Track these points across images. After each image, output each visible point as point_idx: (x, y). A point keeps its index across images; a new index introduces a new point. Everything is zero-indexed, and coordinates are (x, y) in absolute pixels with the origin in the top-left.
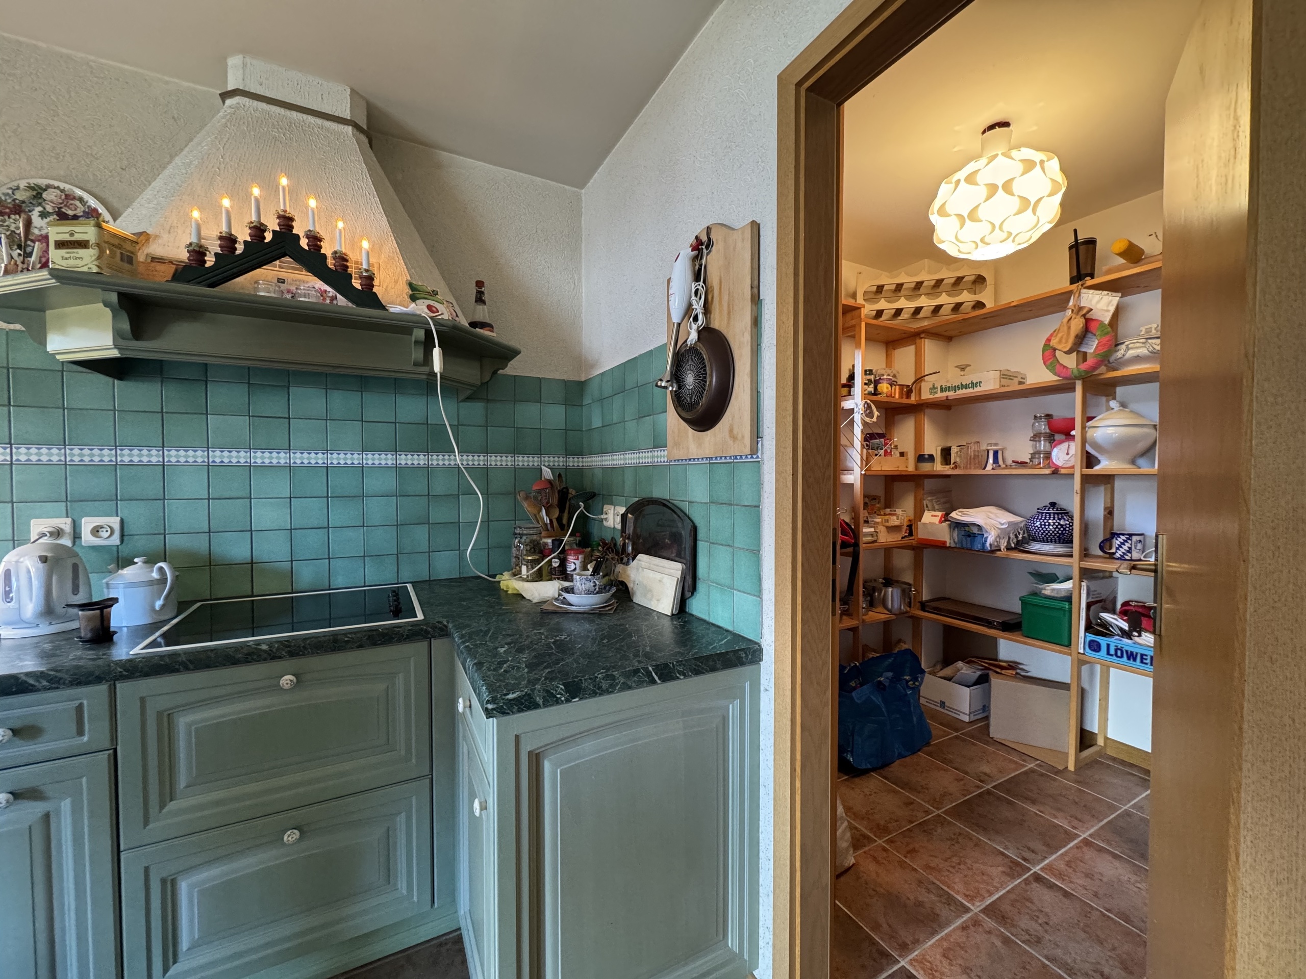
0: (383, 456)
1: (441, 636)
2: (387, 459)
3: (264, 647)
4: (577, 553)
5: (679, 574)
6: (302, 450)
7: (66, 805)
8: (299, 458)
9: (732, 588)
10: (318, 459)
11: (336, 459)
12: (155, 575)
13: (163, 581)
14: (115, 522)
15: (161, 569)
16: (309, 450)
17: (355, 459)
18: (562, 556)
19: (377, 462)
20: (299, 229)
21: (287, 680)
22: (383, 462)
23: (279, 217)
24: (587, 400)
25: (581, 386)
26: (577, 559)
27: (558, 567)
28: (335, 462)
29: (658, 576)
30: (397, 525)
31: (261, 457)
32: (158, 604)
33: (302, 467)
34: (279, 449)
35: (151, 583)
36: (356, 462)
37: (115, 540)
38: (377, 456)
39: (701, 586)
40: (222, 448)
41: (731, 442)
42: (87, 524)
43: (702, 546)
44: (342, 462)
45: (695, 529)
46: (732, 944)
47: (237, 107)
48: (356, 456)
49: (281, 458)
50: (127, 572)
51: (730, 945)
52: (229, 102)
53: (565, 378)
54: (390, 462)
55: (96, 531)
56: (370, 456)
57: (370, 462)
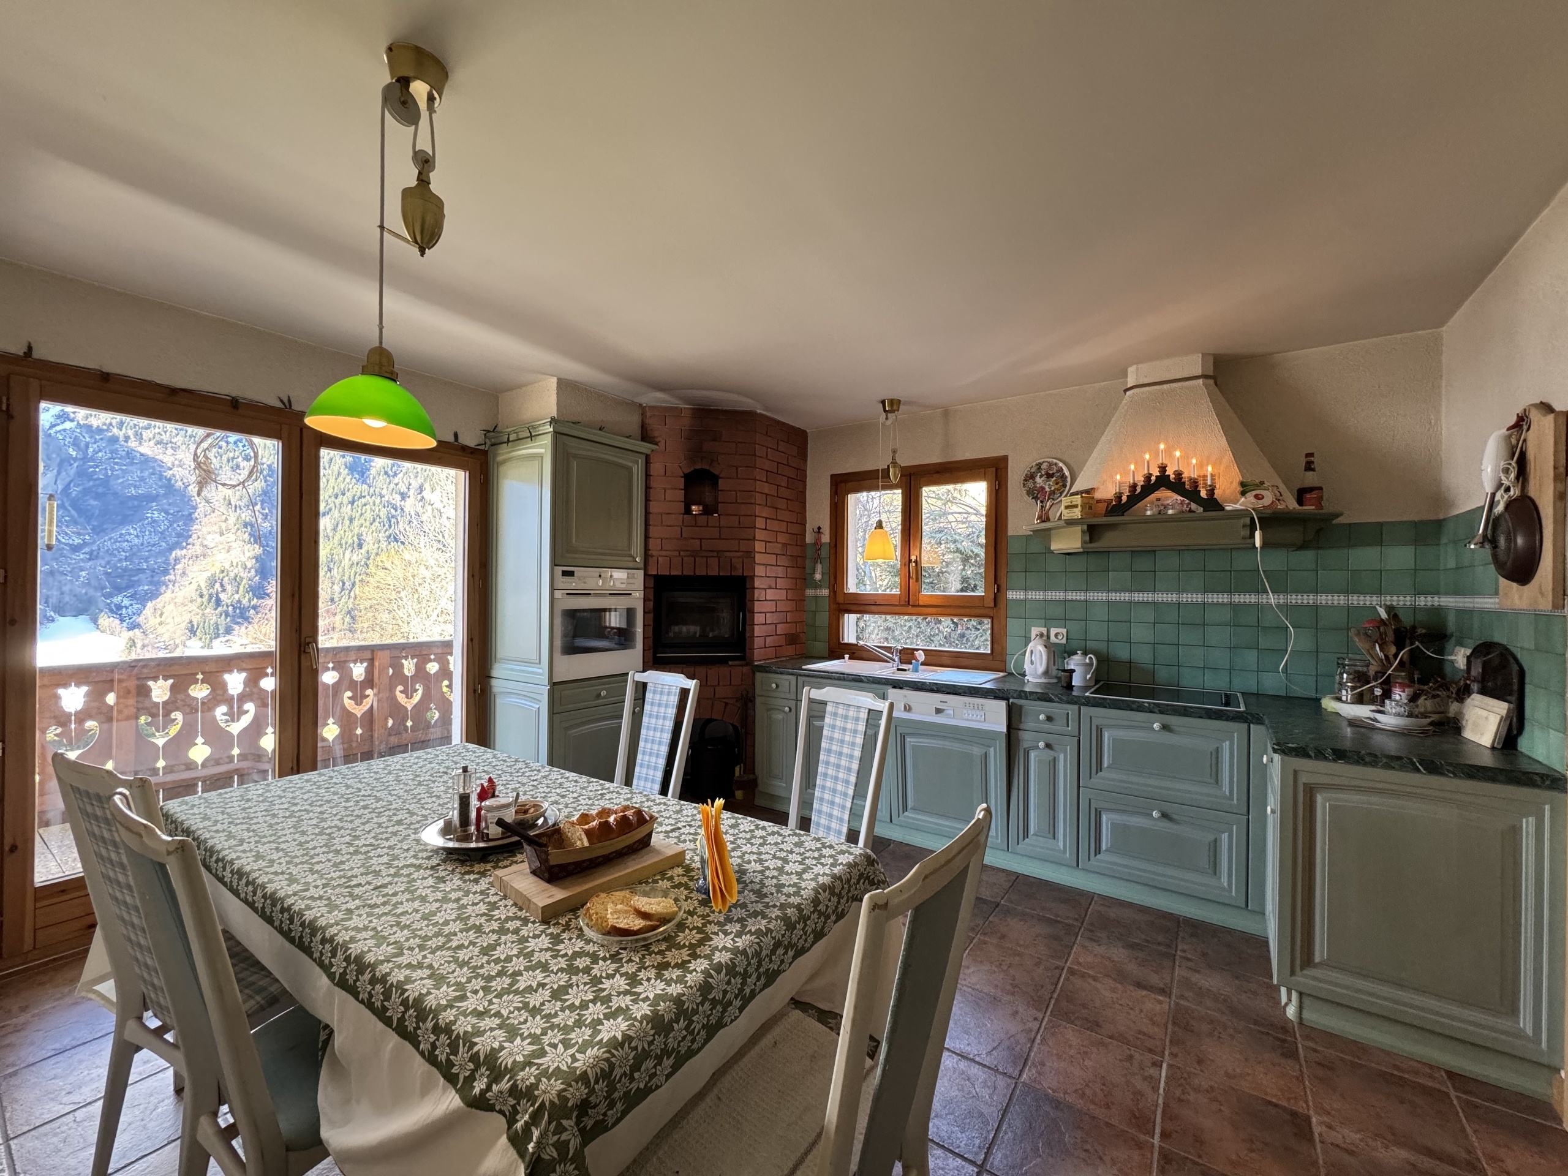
0: (1220, 596)
1: (1258, 724)
2: (1223, 598)
3: (1146, 705)
4: (1403, 686)
5: (1504, 712)
6: (1162, 592)
7: (1062, 756)
8: (1161, 597)
9: (1548, 727)
10: (1172, 597)
11: (1186, 598)
12: (1087, 661)
13: (1091, 664)
14: (1064, 631)
15: (1090, 658)
16: (1167, 592)
17: (1198, 598)
18: (1385, 687)
19: (1215, 600)
20: (1170, 472)
21: (1156, 726)
22: (1220, 600)
23: (1159, 467)
24: (1444, 540)
25: (1438, 525)
26: (1404, 691)
27: (1380, 696)
28: (1185, 600)
29: (1484, 713)
30: (1230, 648)
31: (1138, 597)
32: (1089, 676)
33: (1163, 603)
34: (1148, 591)
35: (1087, 664)
36: (1199, 600)
37: (1064, 641)
38: (1215, 596)
39: (1528, 727)
40: (1116, 591)
41: (1540, 596)
42: (1053, 631)
43: (1528, 688)
44: (1189, 600)
45: (1522, 673)
46: (1525, 1024)
47: (1131, 397)
48: (1199, 596)
49: (1148, 597)
50: (1075, 657)
51: (1521, 1025)
52: (1128, 393)
53: (1416, 518)
54: (1225, 600)
55: (1056, 635)
56: (1210, 596)
57: (1210, 600)
